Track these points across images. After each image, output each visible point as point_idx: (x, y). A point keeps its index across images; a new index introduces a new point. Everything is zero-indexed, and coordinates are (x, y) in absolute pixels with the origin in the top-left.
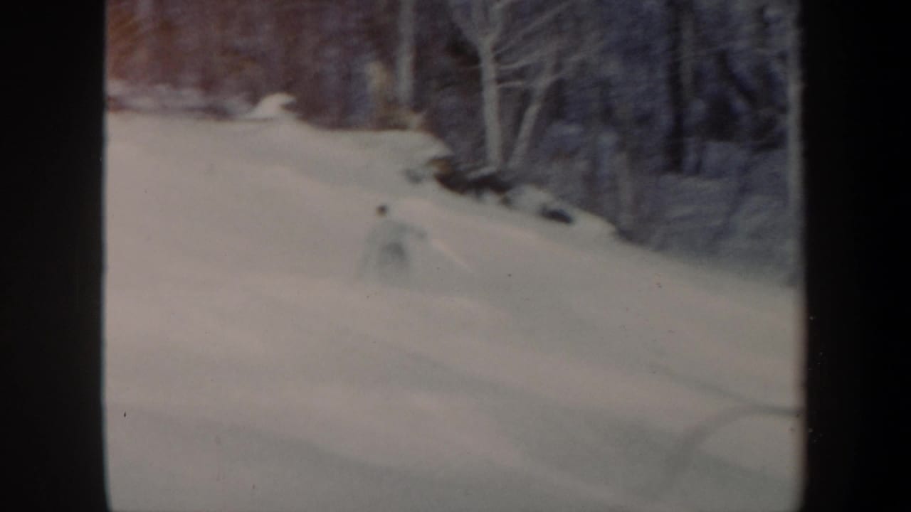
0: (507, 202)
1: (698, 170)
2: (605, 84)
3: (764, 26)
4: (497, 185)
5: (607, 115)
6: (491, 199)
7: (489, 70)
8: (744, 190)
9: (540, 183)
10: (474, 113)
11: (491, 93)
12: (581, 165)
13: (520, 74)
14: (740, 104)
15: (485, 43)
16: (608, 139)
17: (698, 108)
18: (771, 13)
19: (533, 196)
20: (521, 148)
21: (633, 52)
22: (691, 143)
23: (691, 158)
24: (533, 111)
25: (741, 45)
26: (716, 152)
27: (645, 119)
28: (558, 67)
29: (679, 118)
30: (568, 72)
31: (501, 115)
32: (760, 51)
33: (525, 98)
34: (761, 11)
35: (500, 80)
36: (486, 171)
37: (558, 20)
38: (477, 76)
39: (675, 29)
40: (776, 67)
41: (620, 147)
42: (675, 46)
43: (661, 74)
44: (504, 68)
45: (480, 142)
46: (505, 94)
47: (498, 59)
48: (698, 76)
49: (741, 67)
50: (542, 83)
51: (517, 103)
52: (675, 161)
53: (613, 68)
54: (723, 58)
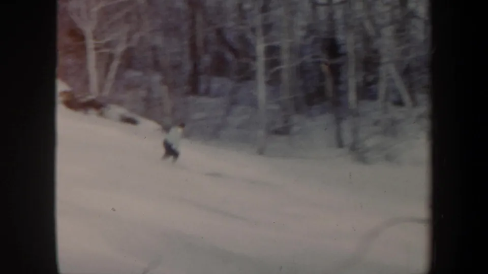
0: (101, 115)
1: (207, 93)
2: (154, 48)
3: (242, 14)
4: (96, 105)
5: (156, 66)
6: (93, 113)
7: (90, 43)
8: (234, 103)
9: (120, 103)
10: (83, 66)
11: (92, 57)
12: (142, 93)
13: (108, 45)
14: (229, 56)
15: (88, 29)
16: (157, 78)
17: (206, 60)
18: (247, 6)
19: (116, 111)
20: (109, 85)
21: (170, 30)
22: (203, 78)
23: (203, 87)
24: (115, 64)
25: (231, 24)
26: (217, 83)
27: (177, 67)
28: (129, 40)
29: (195, 66)
30: (133, 44)
31: (97, 67)
32: (241, 27)
33: (111, 57)
34: (240, 6)
35: (96, 49)
36: (90, 98)
37: (128, 15)
38: (83, 48)
39: (193, 17)
40: (249, 36)
41: (164, 82)
42: (193, 26)
43: (186, 42)
44: (98, 42)
45: (87, 82)
46: (100, 56)
47: (95, 38)
48: (206, 42)
49: (230, 36)
50: (120, 49)
51: (106, 61)
52: (194, 88)
53: (159, 40)
54: (219, 32)
